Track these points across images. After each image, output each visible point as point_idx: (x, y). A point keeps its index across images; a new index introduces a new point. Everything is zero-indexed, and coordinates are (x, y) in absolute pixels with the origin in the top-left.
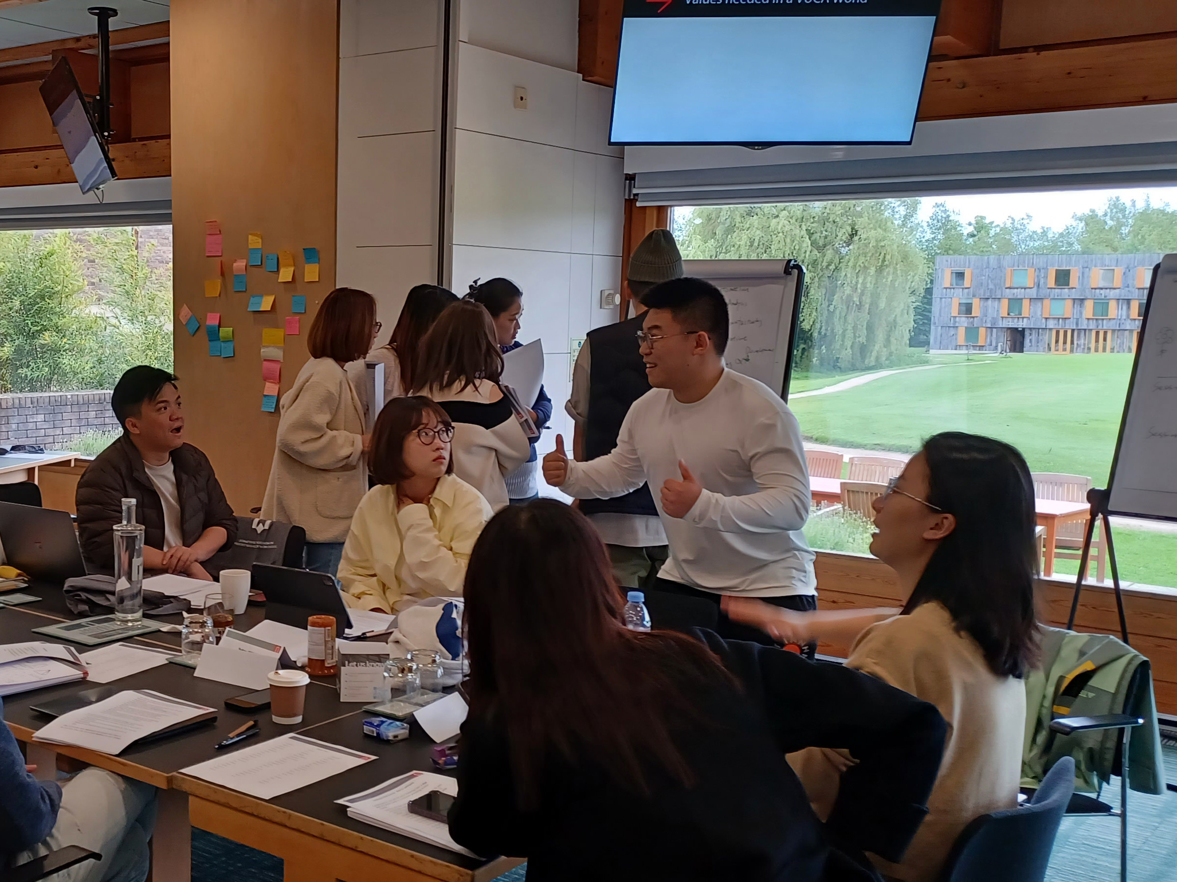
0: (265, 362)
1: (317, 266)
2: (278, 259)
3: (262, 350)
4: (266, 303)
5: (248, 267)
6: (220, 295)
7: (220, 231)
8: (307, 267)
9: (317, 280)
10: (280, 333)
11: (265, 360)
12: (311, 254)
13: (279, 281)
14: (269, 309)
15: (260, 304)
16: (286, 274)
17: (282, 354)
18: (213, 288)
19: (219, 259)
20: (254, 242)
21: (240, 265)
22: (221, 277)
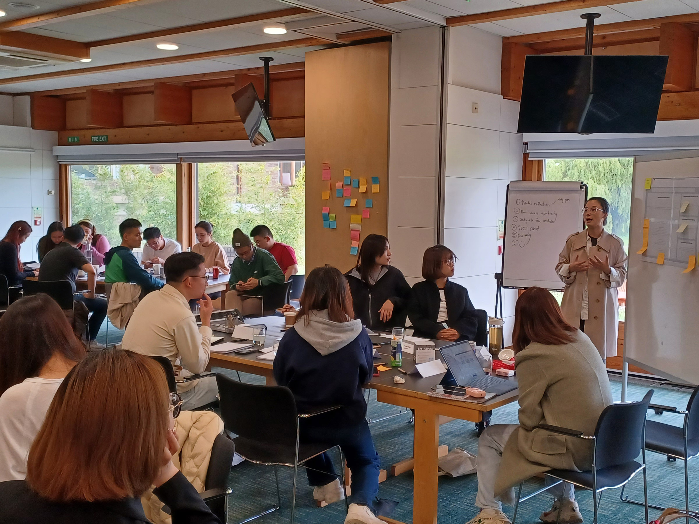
0: (352, 231)
1: (379, 185)
2: (359, 182)
3: (350, 225)
4: (353, 203)
5: (344, 186)
6: (329, 199)
7: (330, 168)
8: (374, 186)
9: (378, 192)
10: (359, 217)
11: (352, 230)
12: (375, 180)
13: (359, 192)
14: (354, 206)
15: (350, 203)
16: (363, 189)
17: (360, 227)
18: (326, 195)
19: (329, 181)
20: (347, 174)
21: (339, 184)
22: (330, 190)
